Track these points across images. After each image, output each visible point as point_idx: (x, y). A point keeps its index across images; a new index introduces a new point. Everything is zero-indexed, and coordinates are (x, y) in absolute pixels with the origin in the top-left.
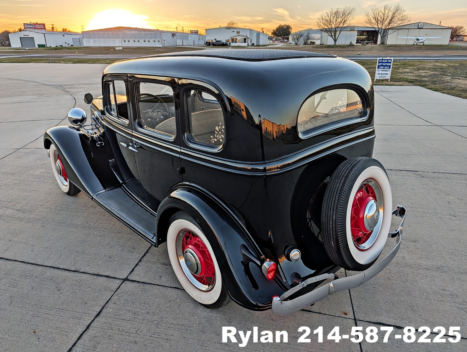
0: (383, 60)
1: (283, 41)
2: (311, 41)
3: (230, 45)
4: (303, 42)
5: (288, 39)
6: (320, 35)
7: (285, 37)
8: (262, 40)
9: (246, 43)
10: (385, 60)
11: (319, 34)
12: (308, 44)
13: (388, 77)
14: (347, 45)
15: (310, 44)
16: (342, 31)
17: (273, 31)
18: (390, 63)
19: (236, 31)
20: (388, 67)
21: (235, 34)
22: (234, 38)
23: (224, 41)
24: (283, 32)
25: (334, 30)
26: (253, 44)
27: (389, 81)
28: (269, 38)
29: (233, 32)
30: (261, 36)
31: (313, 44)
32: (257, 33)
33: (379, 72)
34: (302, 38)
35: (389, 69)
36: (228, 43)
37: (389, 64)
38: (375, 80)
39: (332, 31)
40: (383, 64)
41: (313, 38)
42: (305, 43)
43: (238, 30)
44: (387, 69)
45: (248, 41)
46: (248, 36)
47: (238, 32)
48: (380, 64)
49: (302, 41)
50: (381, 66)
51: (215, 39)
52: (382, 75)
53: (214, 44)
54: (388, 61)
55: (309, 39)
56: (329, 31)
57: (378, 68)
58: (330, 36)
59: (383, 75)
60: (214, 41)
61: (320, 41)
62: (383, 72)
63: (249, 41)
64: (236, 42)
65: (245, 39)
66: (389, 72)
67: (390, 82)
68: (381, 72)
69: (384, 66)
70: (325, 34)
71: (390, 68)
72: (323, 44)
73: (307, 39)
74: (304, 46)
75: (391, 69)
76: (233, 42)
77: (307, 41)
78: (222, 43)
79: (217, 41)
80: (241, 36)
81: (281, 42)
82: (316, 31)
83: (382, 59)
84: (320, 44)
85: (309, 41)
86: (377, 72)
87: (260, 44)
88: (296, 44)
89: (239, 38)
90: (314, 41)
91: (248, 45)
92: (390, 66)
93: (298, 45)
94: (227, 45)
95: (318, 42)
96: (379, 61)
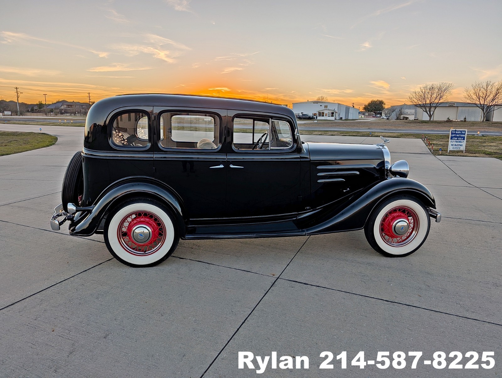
0: (456, 131)
1: (376, 116)
2: (404, 116)
3: (317, 118)
4: (395, 117)
5: (381, 114)
6: (414, 111)
7: (378, 112)
8: (352, 114)
9: (333, 116)
10: (458, 131)
11: (413, 109)
12: (400, 119)
13: (463, 148)
14: (445, 121)
15: (403, 119)
16: (438, 106)
17: (364, 106)
18: (465, 134)
19: (323, 105)
20: (462, 139)
21: (323, 108)
22: (321, 112)
23: (311, 114)
24: (375, 107)
25: (429, 106)
26: (341, 118)
27: (464, 152)
28: (359, 113)
29: (321, 106)
30: (351, 111)
31: (406, 119)
32: (346, 108)
33: (452, 143)
34: (394, 113)
35: (463, 141)
36: (315, 117)
37: (463, 136)
38: (448, 151)
39: (426, 106)
40: (456, 135)
41: (406, 113)
42: (397, 119)
43: (326, 104)
44: (461, 141)
45: (335, 115)
46: (336, 110)
47: (326, 107)
48: (453, 135)
49: (394, 115)
50: (454, 137)
51: (302, 113)
52: (455, 146)
53: (300, 117)
54: (461, 132)
55: (402, 114)
56: (423, 106)
57: (451, 139)
58: (425, 111)
59: (457, 147)
60: (301, 115)
61: (414, 116)
62: (456, 144)
63: (337, 115)
64: (323, 116)
65: (333, 113)
66: (464, 143)
67: (465, 154)
68: (454, 143)
69: (458, 137)
70: (420, 110)
71: (464, 139)
72: (418, 119)
73: (400, 114)
74: (395, 121)
75: (465, 141)
76: (320, 116)
77: (399, 116)
78: (308, 117)
79: (303, 115)
80: (329, 110)
81: (374, 117)
82: (409, 107)
83: (454, 130)
84: (414, 119)
85: (402, 116)
86: (450, 143)
87: (349, 118)
88: (388, 119)
89: (326, 112)
90: (407, 116)
91: (335, 119)
92: (464, 138)
93: (389, 120)
94: (313, 119)
95: (411, 118)
96: (452, 132)
